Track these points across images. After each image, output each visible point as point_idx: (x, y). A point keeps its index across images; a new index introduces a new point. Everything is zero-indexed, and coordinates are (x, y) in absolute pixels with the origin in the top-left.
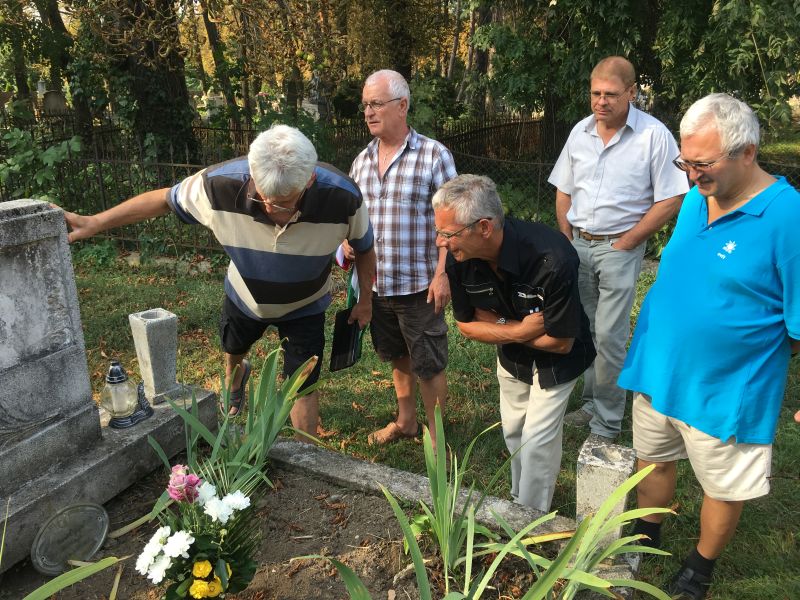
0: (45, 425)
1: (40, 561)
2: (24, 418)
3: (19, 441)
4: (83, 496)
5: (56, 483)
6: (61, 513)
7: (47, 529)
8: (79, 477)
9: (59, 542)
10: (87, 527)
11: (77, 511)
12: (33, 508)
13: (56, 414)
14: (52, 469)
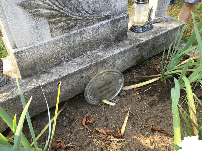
0: (100, 20)
1: (88, 97)
2: (90, 12)
3: (86, 26)
4: (114, 66)
5: (102, 56)
6: (102, 73)
7: (94, 81)
8: (114, 55)
9: (100, 88)
10: (113, 83)
11: (110, 74)
12: (88, 68)
13: (108, 14)
14: (100, 47)
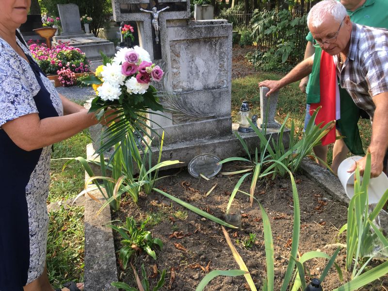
0: (208, 118)
1: (191, 170)
2: (200, 112)
3: (196, 121)
4: (215, 152)
5: (205, 143)
6: (204, 155)
7: (197, 159)
8: (214, 144)
9: (200, 166)
10: (212, 165)
11: (210, 157)
12: (193, 148)
13: (213, 115)
